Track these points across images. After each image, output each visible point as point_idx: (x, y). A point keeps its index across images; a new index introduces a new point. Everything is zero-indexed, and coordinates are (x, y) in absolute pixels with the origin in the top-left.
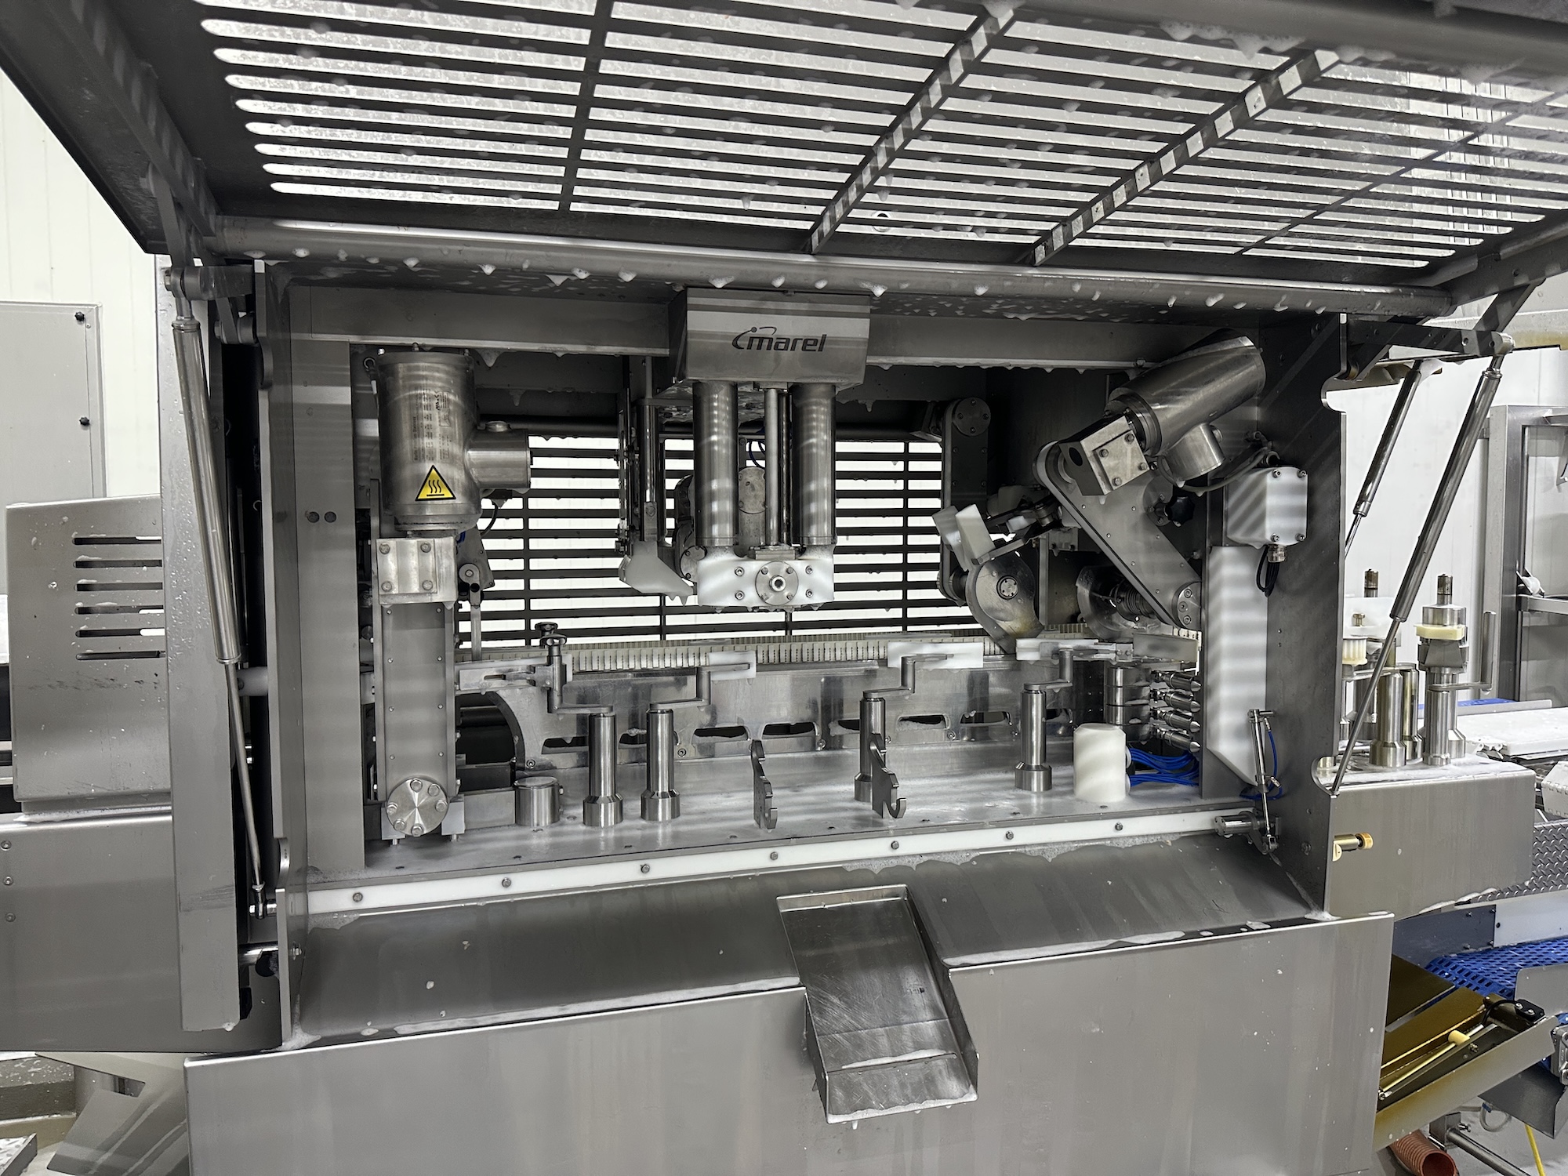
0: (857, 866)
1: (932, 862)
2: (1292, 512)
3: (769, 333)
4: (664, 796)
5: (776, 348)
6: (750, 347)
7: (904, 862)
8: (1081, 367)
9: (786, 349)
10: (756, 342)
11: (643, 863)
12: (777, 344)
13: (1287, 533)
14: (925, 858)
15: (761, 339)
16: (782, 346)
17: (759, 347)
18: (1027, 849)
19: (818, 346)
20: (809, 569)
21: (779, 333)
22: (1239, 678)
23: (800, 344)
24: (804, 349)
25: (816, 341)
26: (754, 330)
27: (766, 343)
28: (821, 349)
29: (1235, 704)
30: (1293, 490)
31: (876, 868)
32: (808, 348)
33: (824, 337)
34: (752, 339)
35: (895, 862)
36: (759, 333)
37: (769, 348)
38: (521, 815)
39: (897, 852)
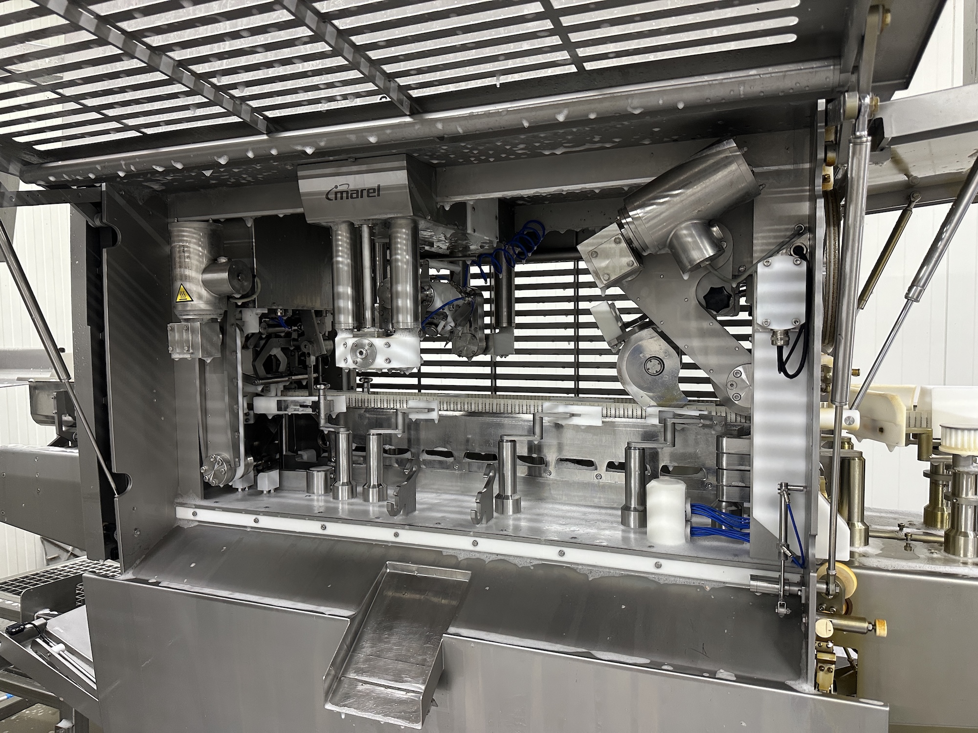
0: (451, 553)
1: (503, 560)
2: (788, 298)
3: (344, 188)
5: (352, 197)
6: (336, 198)
7: (483, 557)
8: (598, 188)
9: (357, 197)
10: (339, 195)
12: (352, 194)
13: (782, 318)
14: (500, 557)
15: (342, 192)
16: (354, 195)
17: (342, 198)
18: (580, 567)
19: (377, 192)
20: (388, 345)
21: (352, 187)
23: (365, 193)
24: (368, 196)
25: (374, 189)
26: (336, 187)
27: (345, 195)
28: (379, 195)
30: (789, 277)
31: (461, 557)
32: (370, 195)
33: (379, 186)
34: (336, 193)
35: (478, 556)
36: (340, 188)
37: (347, 198)
39: (477, 549)
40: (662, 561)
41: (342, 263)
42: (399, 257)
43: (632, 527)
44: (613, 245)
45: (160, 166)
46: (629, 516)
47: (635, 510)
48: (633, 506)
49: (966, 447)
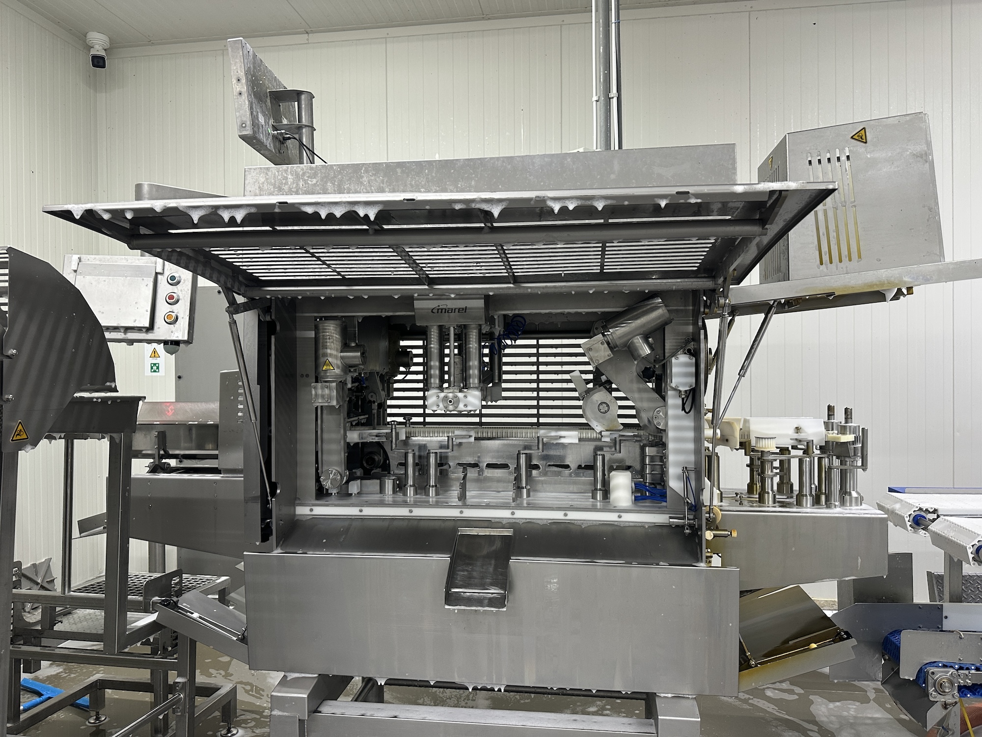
0: (498, 520)
1: (530, 522)
2: (686, 375)
3: (445, 307)
4: (433, 486)
5: (448, 312)
6: (438, 312)
7: (518, 521)
9: (452, 312)
10: (440, 311)
11: (410, 509)
12: (448, 311)
13: (684, 385)
14: (528, 520)
15: (442, 309)
16: (450, 311)
17: (441, 312)
18: (576, 522)
19: (464, 311)
20: (466, 397)
21: (448, 307)
22: (678, 452)
23: (457, 310)
24: (459, 312)
25: (463, 309)
26: (439, 306)
27: (444, 311)
28: (465, 312)
29: (677, 464)
30: (686, 365)
31: (504, 522)
33: (466, 307)
34: (438, 309)
35: (514, 521)
36: (441, 307)
37: (445, 312)
38: (382, 490)
39: (515, 516)
40: (622, 514)
41: (433, 347)
42: (471, 346)
43: (599, 499)
44: (601, 345)
45: (352, 296)
46: (597, 493)
47: (600, 490)
48: (599, 488)
49: (767, 447)
